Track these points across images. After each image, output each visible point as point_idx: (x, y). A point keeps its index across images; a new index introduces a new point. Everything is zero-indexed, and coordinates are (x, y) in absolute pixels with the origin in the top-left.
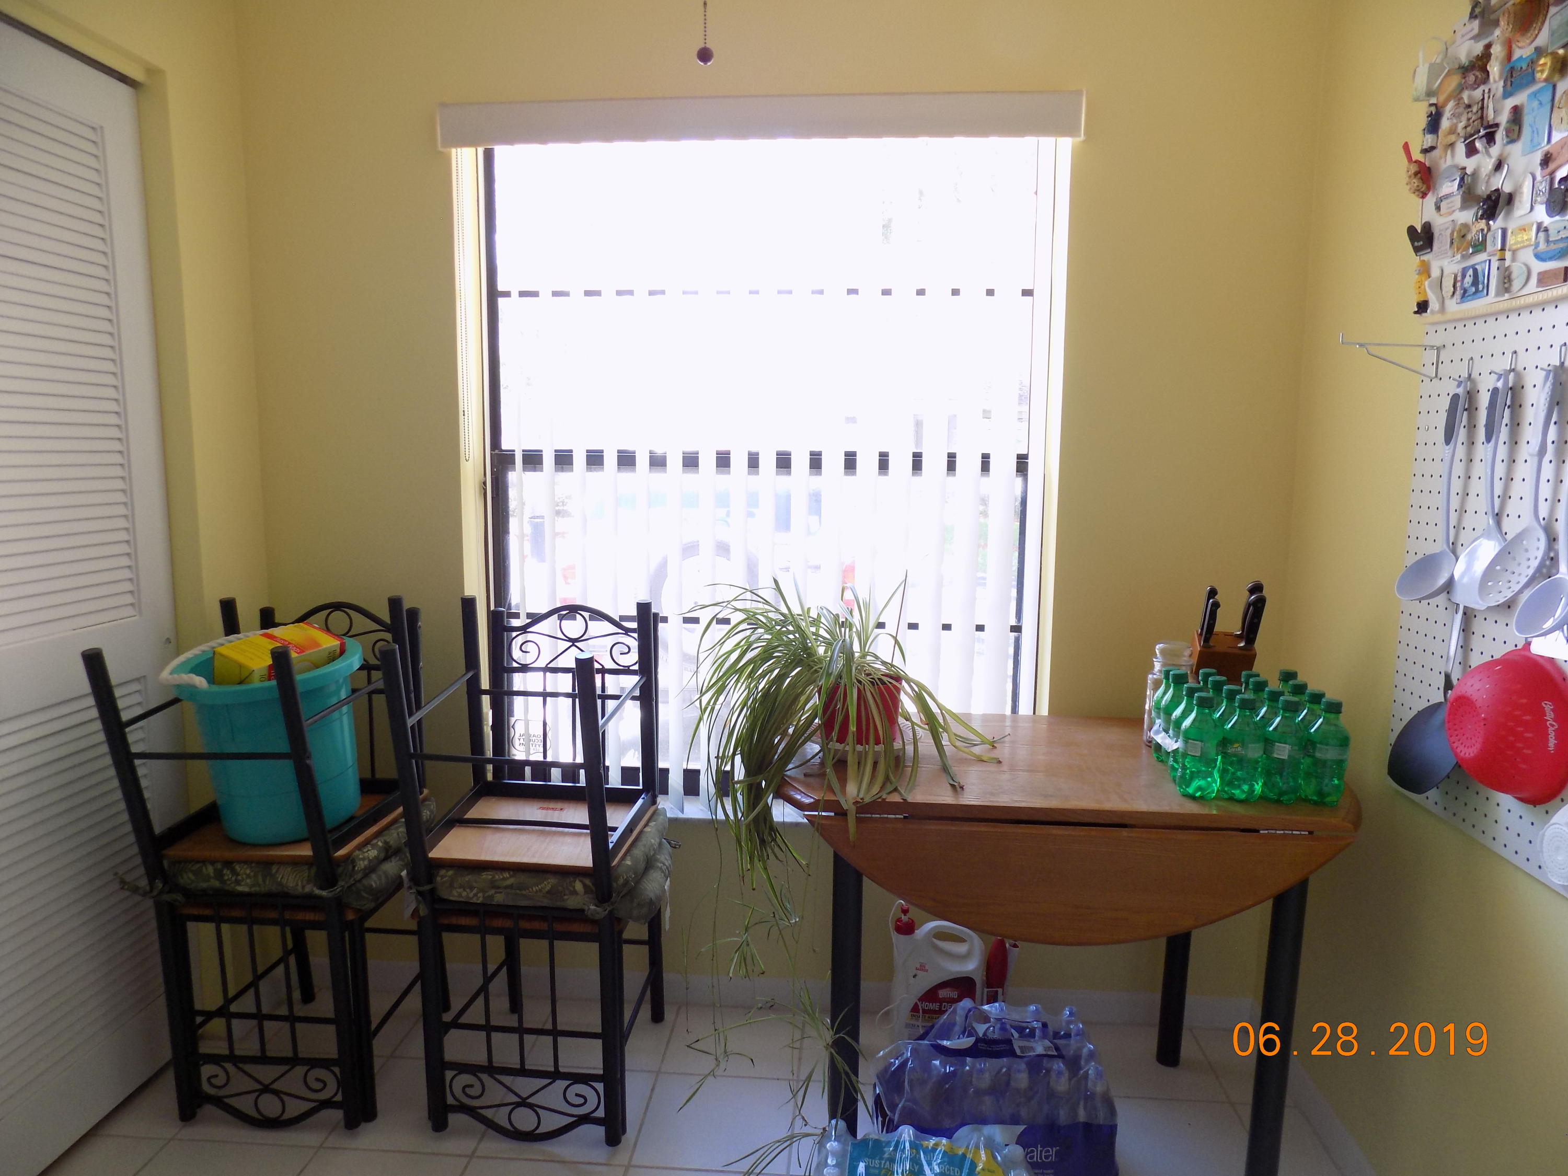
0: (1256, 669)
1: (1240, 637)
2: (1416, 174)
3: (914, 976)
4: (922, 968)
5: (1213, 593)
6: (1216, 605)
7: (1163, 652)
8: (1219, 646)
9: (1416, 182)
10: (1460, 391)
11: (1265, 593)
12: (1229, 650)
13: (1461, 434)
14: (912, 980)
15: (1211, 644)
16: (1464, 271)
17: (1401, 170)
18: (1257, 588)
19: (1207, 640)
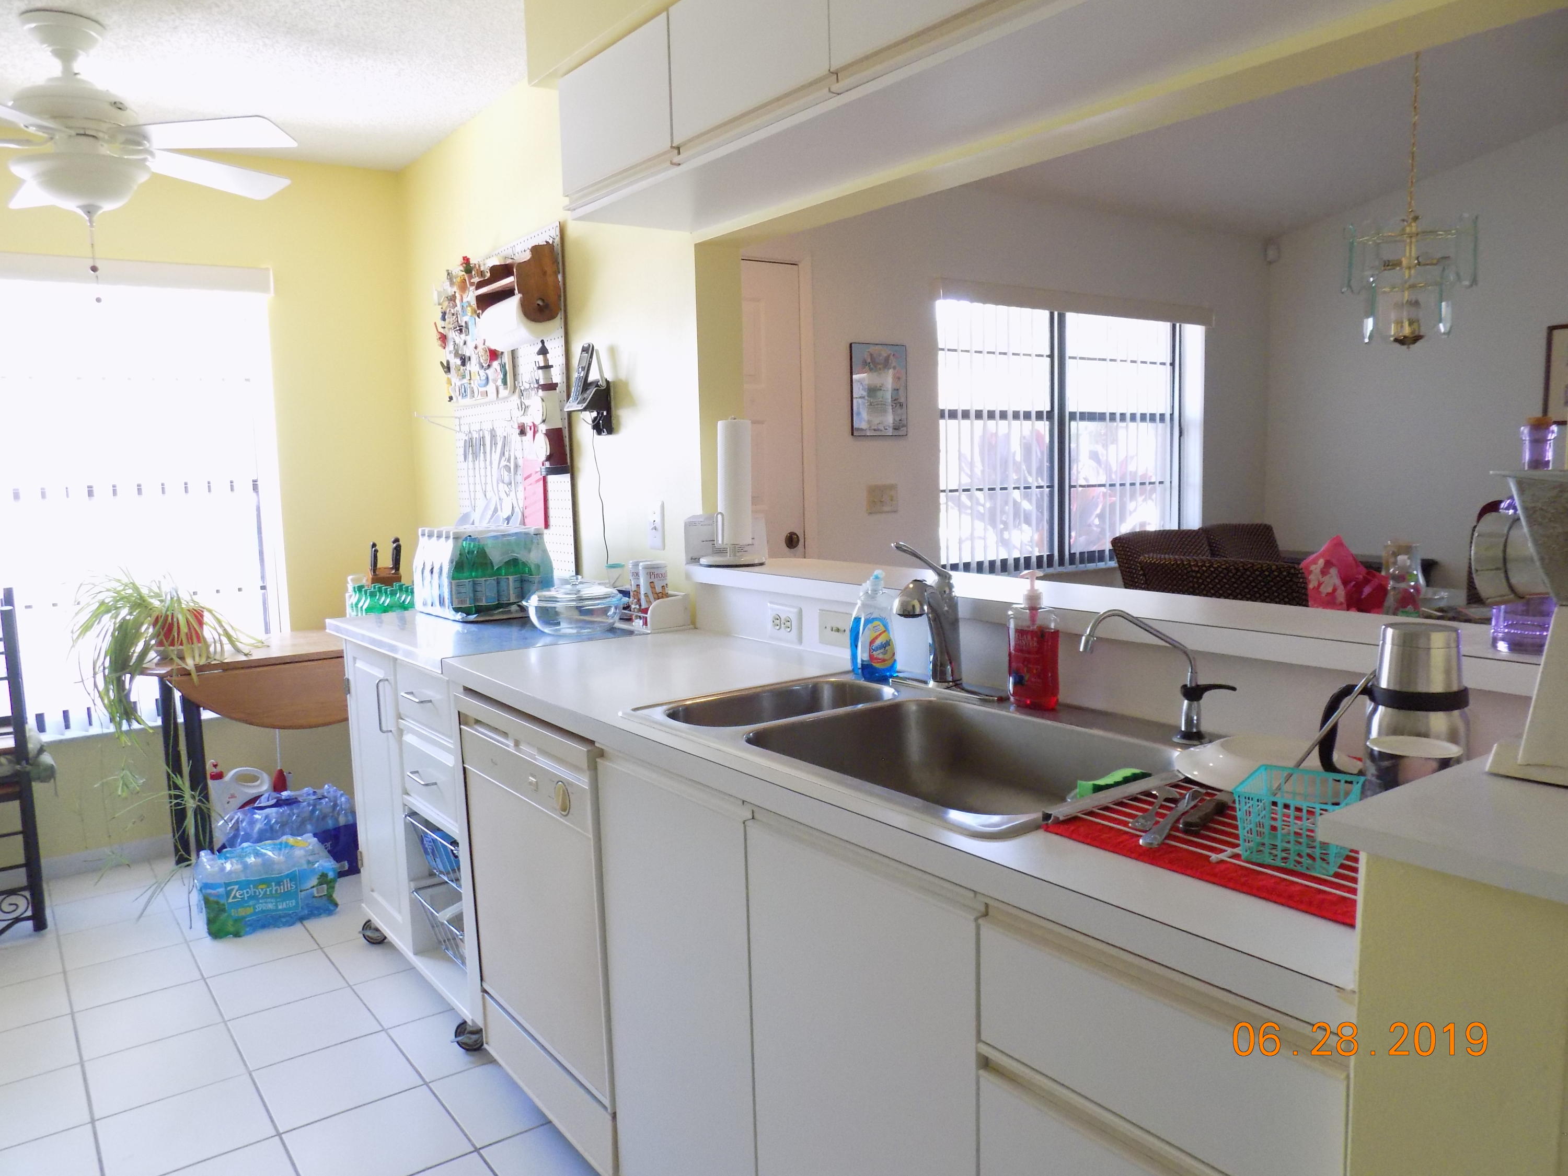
0: (403, 582)
1: (392, 568)
2: (440, 338)
3: (228, 803)
4: (233, 796)
5: (374, 545)
6: (376, 551)
7: (352, 580)
8: (381, 574)
9: (440, 342)
10: (467, 438)
11: (401, 542)
12: (388, 575)
13: (470, 457)
14: (227, 805)
15: (377, 573)
16: (461, 385)
17: (435, 336)
18: (396, 540)
19: (374, 572)
